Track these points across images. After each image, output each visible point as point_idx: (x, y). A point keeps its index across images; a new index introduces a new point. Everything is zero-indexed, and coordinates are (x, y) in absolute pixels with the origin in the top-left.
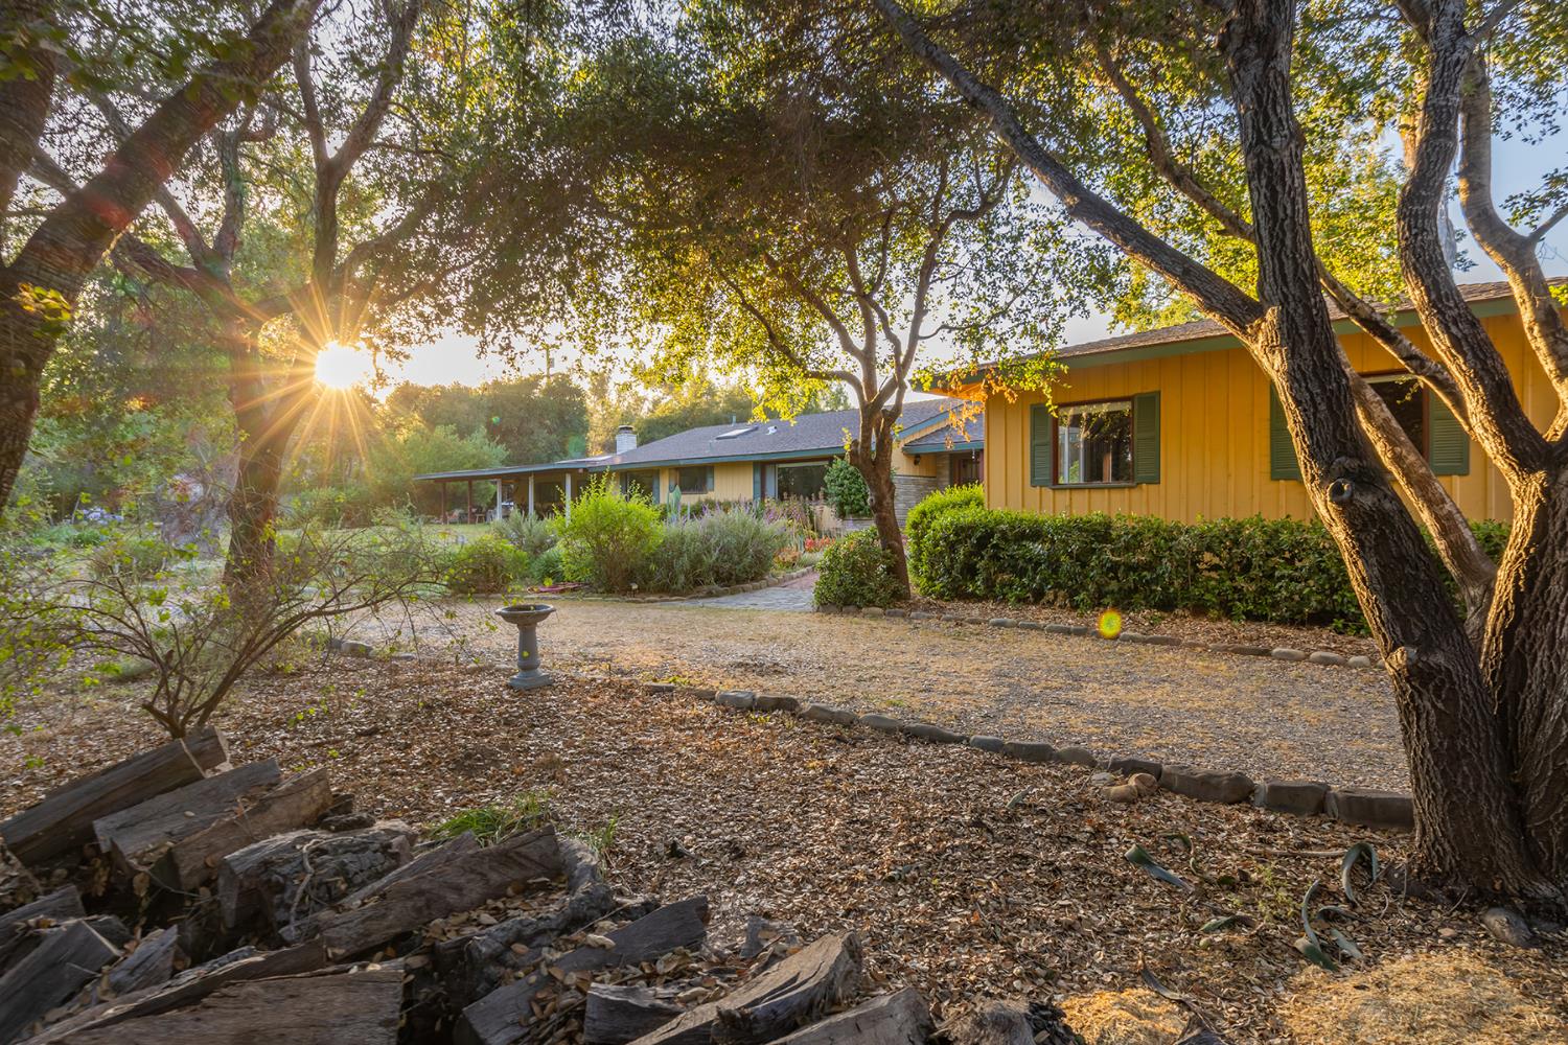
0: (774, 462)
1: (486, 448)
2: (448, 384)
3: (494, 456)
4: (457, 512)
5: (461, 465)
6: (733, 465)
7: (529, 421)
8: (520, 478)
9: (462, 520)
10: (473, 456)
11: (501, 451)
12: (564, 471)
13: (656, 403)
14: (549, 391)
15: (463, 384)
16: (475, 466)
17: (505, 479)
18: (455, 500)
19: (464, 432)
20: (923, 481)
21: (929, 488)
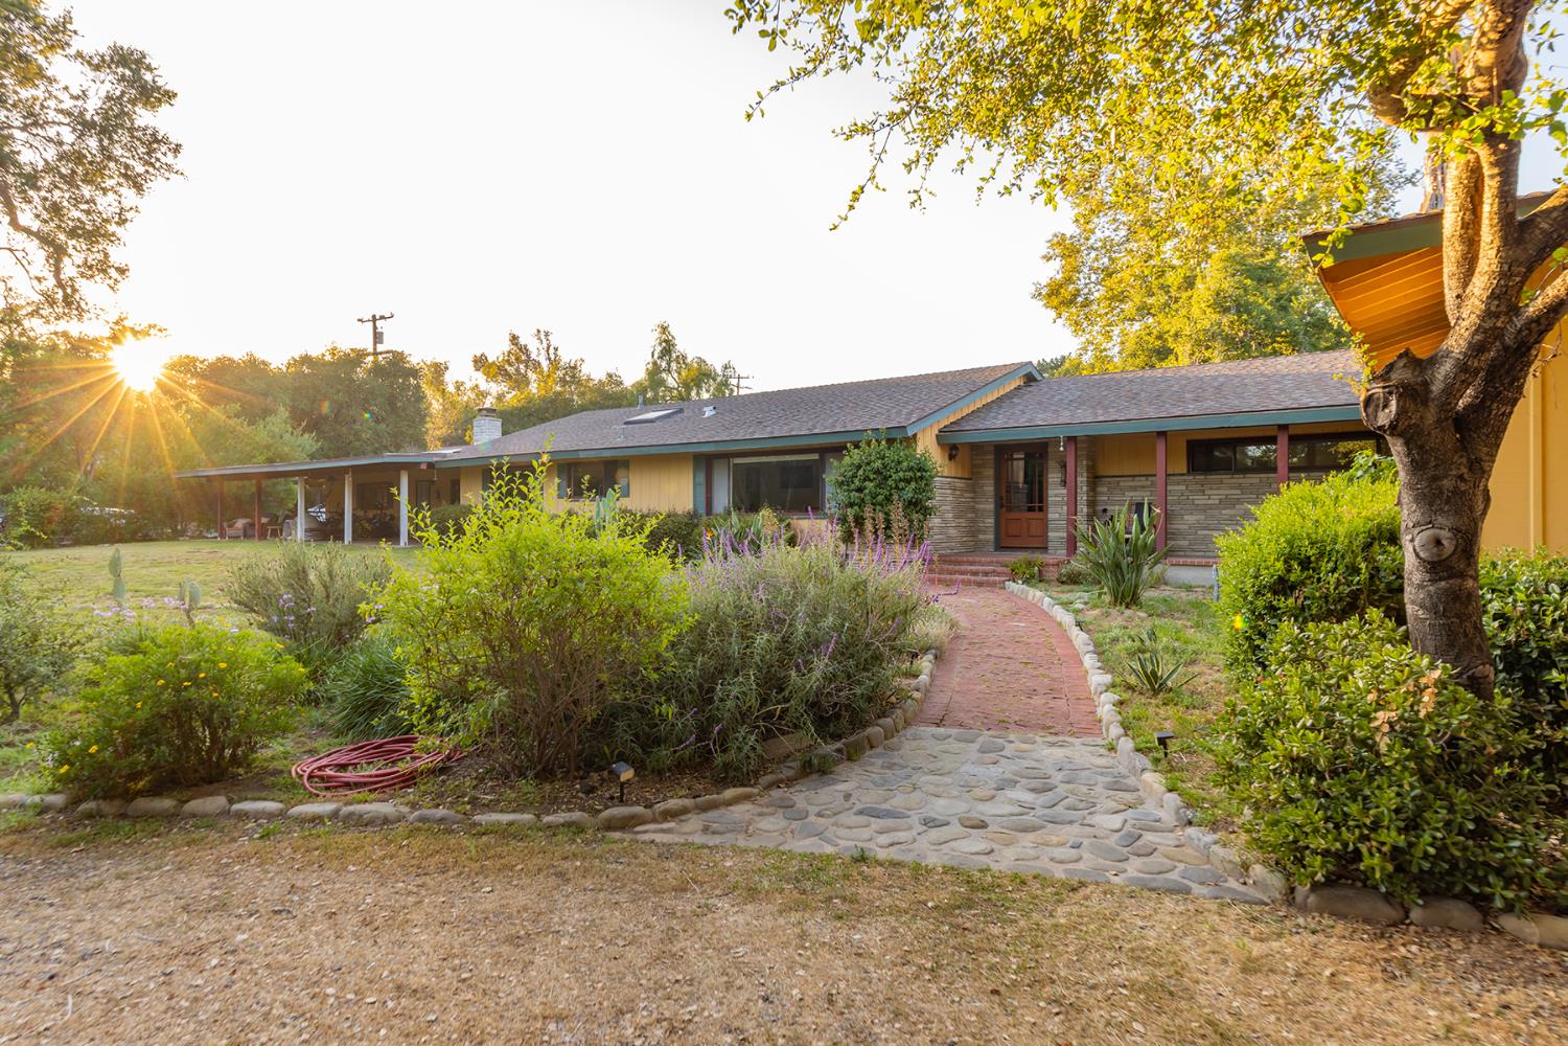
0: (726, 456)
1: (287, 436)
2: (238, 354)
3: (300, 449)
4: (240, 523)
5: (250, 458)
6: (659, 459)
7: (349, 406)
8: (335, 475)
9: (247, 534)
10: (268, 447)
11: (308, 441)
12: (398, 467)
13: (500, 397)
14: (377, 370)
15: (261, 355)
16: (271, 461)
17: (311, 476)
18: (240, 507)
19: (255, 414)
20: (959, 484)
21: (966, 495)
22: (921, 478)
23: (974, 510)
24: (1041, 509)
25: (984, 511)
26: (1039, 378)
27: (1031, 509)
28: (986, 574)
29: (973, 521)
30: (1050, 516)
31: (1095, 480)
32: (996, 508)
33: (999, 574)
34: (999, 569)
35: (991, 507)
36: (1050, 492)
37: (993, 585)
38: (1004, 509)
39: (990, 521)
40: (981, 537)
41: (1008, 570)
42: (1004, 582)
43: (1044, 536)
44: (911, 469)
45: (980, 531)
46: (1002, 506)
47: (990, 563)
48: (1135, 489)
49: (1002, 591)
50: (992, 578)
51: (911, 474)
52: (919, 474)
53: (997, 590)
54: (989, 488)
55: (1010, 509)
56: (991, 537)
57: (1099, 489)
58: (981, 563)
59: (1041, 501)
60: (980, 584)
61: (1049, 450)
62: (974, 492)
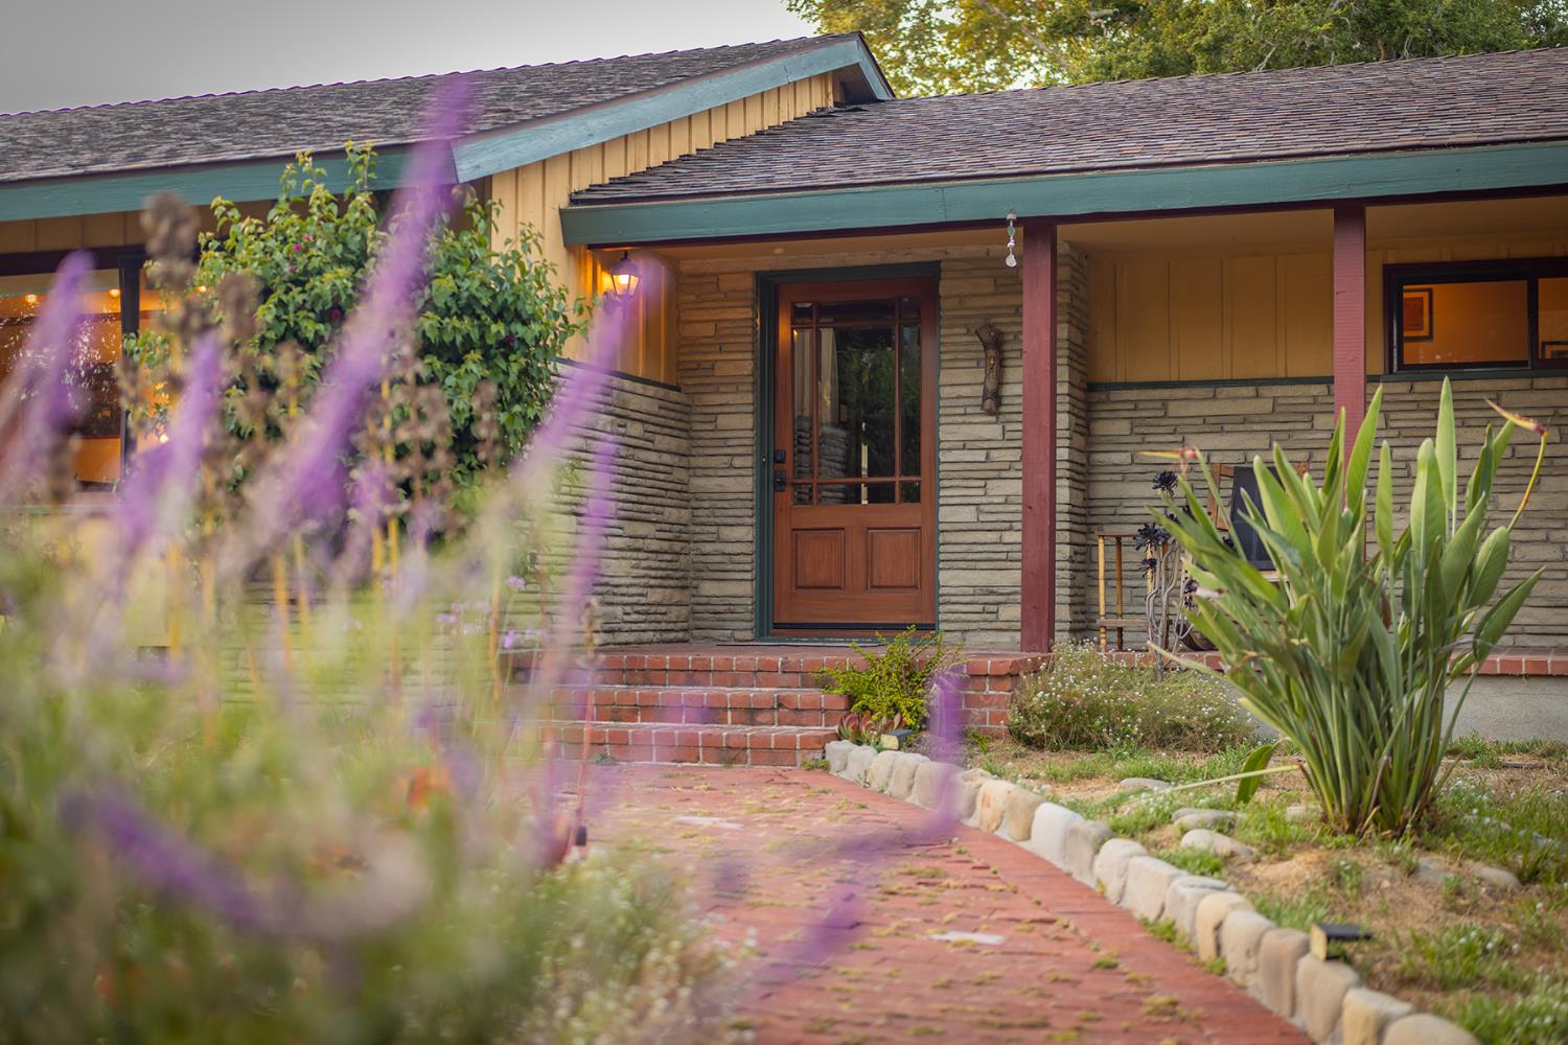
20: (642, 401)
21: (662, 442)
22: (507, 345)
23: (686, 497)
24: (912, 494)
25: (722, 496)
26: (881, 94)
27: (880, 495)
28: (750, 713)
29: (681, 536)
30: (944, 514)
31: (1091, 394)
32: (761, 484)
33: (798, 714)
34: (800, 695)
35: (747, 484)
36: (946, 433)
37: (778, 754)
38: (786, 497)
39: (742, 535)
40: (708, 588)
41: (833, 698)
42: (821, 743)
43: (924, 587)
44: (468, 308)
45: (703, 571)
46: (780, 484)
47: (764, 673)
48: (1219, 425)
49: (817, 781)
50: (774, 732)
51: (466, 325)
52: (498, 329)
53: (797, 776)
54: (738, 420)
55: (804, 498)
56: (741, 588)
57: (1102, 428)
58: (726, 675)
59: (913, 464)
60: (730, 754)
61: (944, 288)
62: (687, 432)
